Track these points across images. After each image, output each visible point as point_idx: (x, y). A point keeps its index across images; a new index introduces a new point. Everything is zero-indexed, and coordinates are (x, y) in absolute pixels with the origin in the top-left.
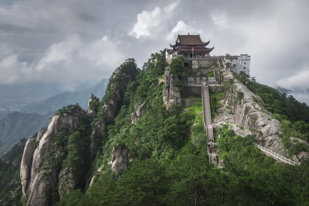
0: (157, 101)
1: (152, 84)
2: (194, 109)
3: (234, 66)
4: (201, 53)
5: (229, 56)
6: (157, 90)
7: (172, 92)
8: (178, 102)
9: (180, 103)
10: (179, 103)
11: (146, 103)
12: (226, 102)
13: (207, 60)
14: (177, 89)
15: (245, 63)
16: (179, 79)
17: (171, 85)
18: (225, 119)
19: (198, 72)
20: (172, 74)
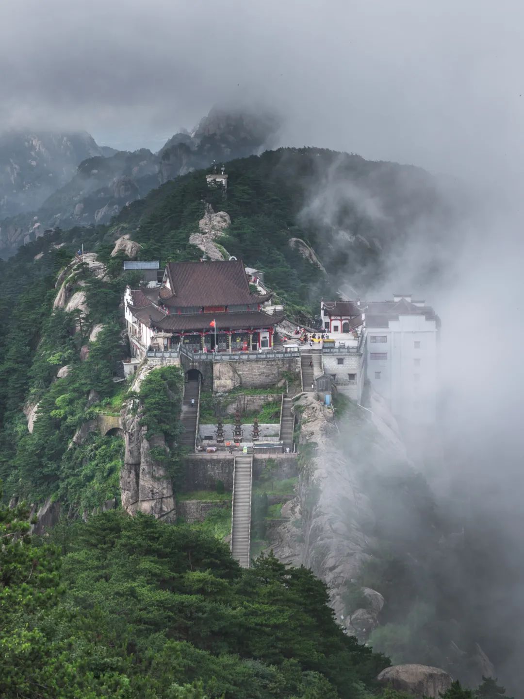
0: (99, 499)
1: (77, 433)
2: (210, 529)
3: (350, 379)
4: (246, 331)
5: (332, 345)
6: (95, 455)
7: (146, 482)
8: (165, 509)
9: (171, 511)
10: (168, 513)
11: (54, 503)
12: (297, 509)
13: (263, 360)
14: (161, 472)
15: (417, 344)
16: (166, 441)
17: (143, 460)
18: (284, 556)
19: (232, 403)
20: (144, 428)
